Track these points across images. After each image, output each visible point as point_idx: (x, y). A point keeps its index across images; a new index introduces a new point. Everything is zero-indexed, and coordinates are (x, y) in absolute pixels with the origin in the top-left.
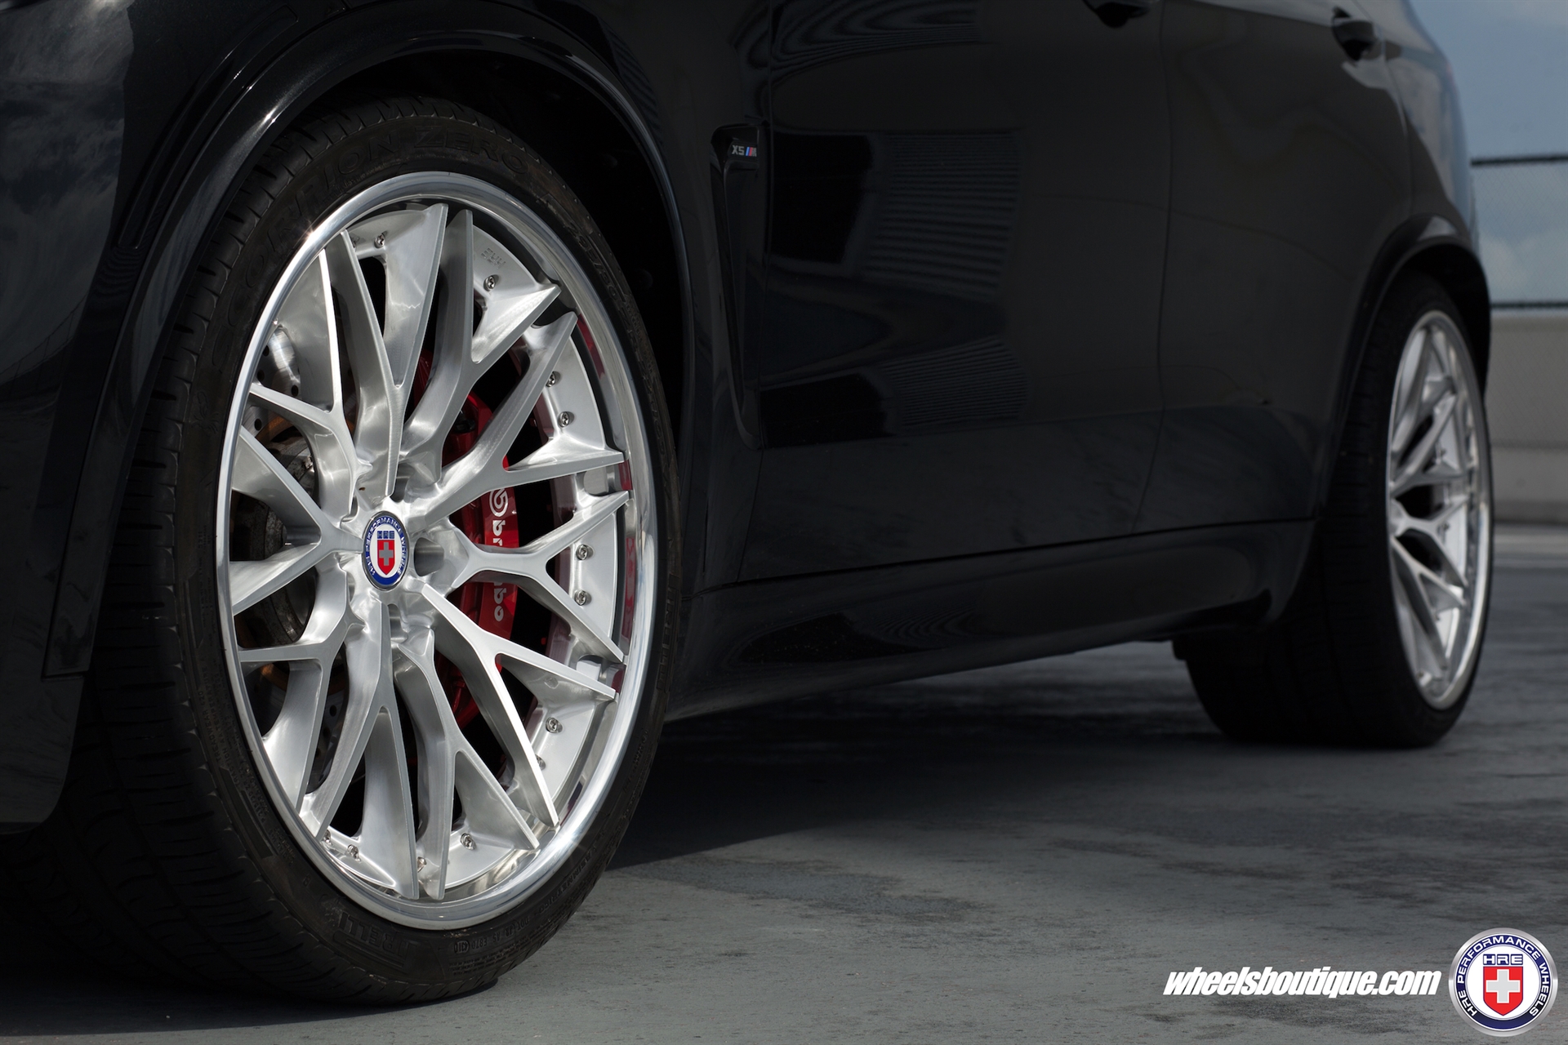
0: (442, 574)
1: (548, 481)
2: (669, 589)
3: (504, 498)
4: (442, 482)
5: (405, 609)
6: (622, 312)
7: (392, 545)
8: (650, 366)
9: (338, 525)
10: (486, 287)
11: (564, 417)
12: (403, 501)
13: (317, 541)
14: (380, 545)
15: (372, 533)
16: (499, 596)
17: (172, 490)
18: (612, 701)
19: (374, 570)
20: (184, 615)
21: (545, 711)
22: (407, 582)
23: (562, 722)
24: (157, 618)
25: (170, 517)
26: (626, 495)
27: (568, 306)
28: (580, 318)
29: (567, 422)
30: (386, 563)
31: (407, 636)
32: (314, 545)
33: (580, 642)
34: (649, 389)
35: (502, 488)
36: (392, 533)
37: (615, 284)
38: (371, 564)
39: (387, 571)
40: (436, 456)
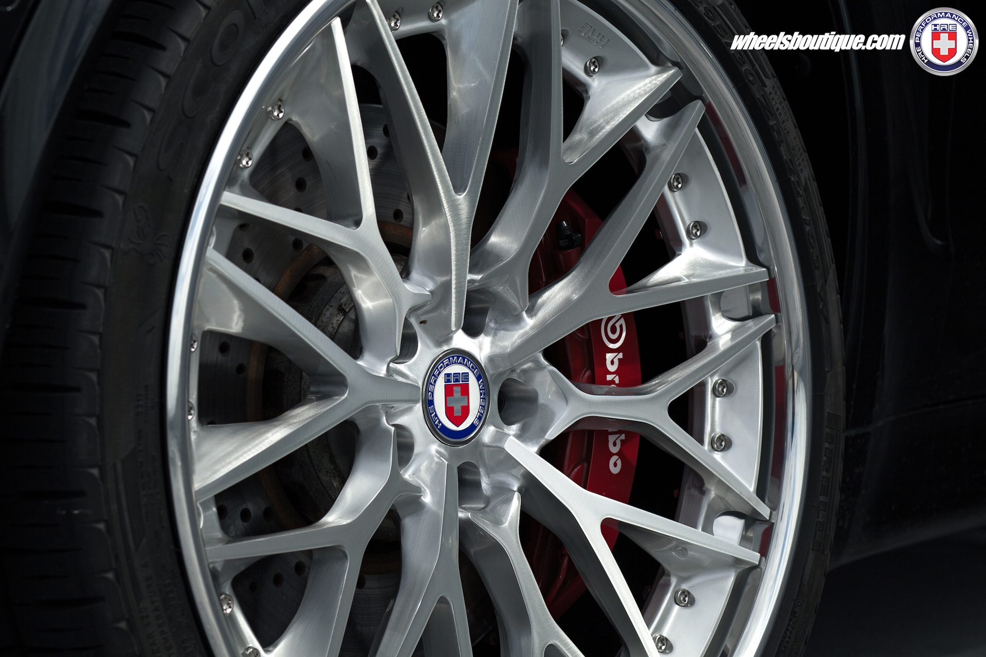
0: (536, 422)
1: (678, 304)
2: (827, 430)
3: (621, 326)
4: (531, 311)
5: (485, 467)
6: (762, 99)
7: (465, 390)
8: (800, 164)
9: (382, 371)
10: (587, 71)
11: (695, 226)
12: (482, 335)
13: (343, 394)
14: (449, 391)
15: (436, 377)
16: (615, 444)
17: (96, 339)
18: (754, 567)
19: (440, 422)
20: (114, 507)
21: (674, 581)
22: (488, 434)
23: (694, 593)
24: (76, 512)
25: (93, 376)
26: (772, 320)
27: (695, 93)
28: (709, 108)
29: (698, 233)
30: (458, 413)
31: (488, 501)
32: (338, 399)
33: (717, 496)
34: (798, 192)
35: (619, 314)
36: (466, 376)
37: (753, 65)
38: (436, 415)
39: (458, 421)
40: (522, 279)
